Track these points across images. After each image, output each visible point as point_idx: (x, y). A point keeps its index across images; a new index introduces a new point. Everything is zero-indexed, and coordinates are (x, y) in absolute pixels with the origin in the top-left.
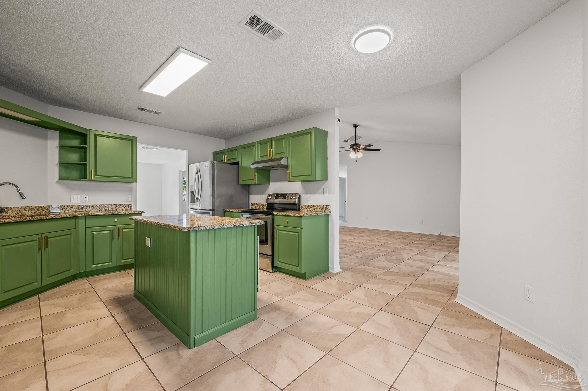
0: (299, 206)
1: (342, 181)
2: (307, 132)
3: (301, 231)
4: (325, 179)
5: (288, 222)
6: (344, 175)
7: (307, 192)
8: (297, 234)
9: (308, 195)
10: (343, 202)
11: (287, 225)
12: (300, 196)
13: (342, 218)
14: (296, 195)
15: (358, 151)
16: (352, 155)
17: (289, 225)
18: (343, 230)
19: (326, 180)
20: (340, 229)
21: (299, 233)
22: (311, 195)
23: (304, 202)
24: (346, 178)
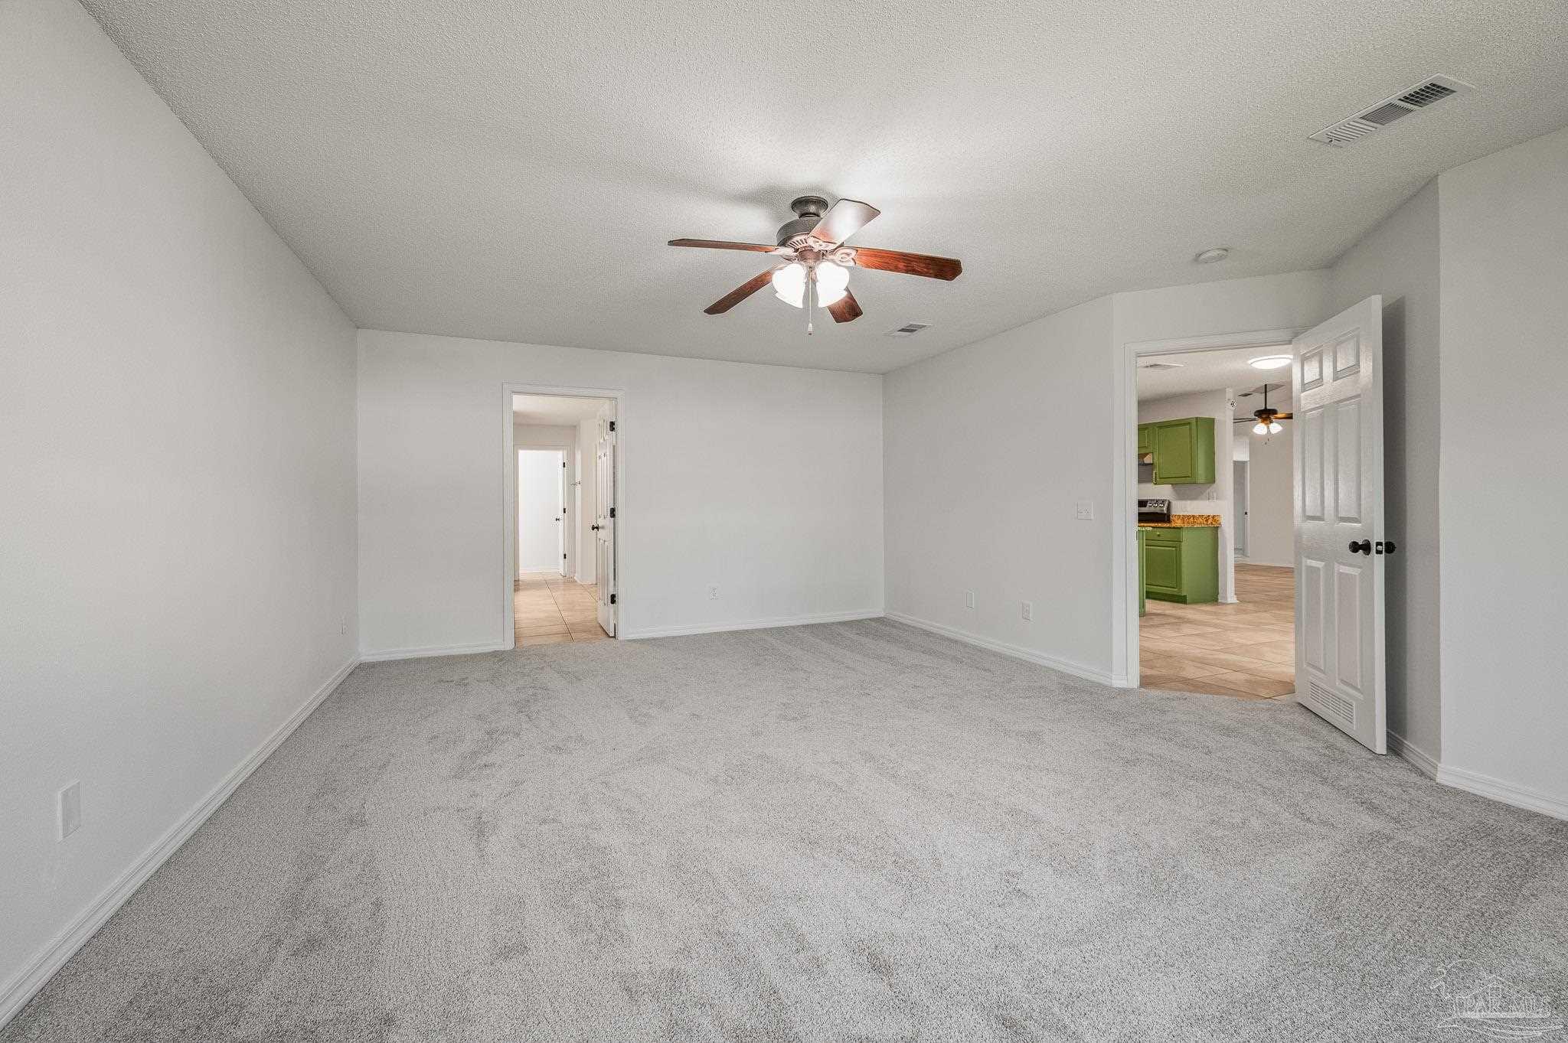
0: (1169, 516)
1: (1239, 467)
2: (1185, 423)
3: (1180, 546)
4: (1211, 479)
5: (1159, 535)
6: (1242, 455)
7: (1182, 497)
8: (1174, 549)
9: (1184, 502)
10: (1241, 513)
11: (1158, 538)
12: (1169, 503)
13: (1240, 550)
14: (1163, 502)
15: (1271, 422)
16: (1260, 429)
17: (1160, 538)
18: (1240, 568)
19: (1214, 482)
20: (1236, 567)
21: (1178, 549)
22: (1189, 502)
23: (1175, 511)
24: (1246, 462)
